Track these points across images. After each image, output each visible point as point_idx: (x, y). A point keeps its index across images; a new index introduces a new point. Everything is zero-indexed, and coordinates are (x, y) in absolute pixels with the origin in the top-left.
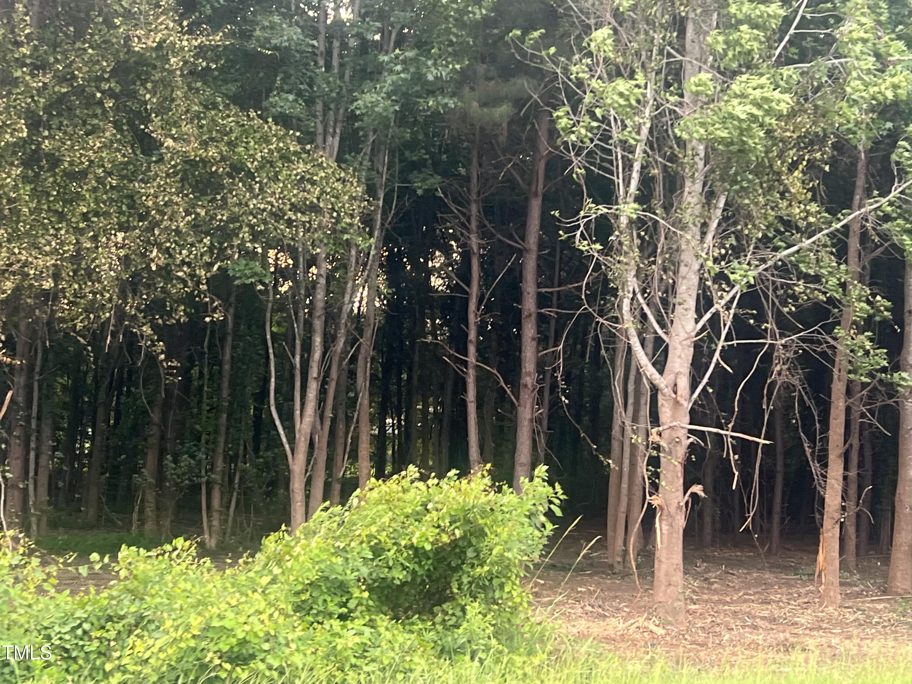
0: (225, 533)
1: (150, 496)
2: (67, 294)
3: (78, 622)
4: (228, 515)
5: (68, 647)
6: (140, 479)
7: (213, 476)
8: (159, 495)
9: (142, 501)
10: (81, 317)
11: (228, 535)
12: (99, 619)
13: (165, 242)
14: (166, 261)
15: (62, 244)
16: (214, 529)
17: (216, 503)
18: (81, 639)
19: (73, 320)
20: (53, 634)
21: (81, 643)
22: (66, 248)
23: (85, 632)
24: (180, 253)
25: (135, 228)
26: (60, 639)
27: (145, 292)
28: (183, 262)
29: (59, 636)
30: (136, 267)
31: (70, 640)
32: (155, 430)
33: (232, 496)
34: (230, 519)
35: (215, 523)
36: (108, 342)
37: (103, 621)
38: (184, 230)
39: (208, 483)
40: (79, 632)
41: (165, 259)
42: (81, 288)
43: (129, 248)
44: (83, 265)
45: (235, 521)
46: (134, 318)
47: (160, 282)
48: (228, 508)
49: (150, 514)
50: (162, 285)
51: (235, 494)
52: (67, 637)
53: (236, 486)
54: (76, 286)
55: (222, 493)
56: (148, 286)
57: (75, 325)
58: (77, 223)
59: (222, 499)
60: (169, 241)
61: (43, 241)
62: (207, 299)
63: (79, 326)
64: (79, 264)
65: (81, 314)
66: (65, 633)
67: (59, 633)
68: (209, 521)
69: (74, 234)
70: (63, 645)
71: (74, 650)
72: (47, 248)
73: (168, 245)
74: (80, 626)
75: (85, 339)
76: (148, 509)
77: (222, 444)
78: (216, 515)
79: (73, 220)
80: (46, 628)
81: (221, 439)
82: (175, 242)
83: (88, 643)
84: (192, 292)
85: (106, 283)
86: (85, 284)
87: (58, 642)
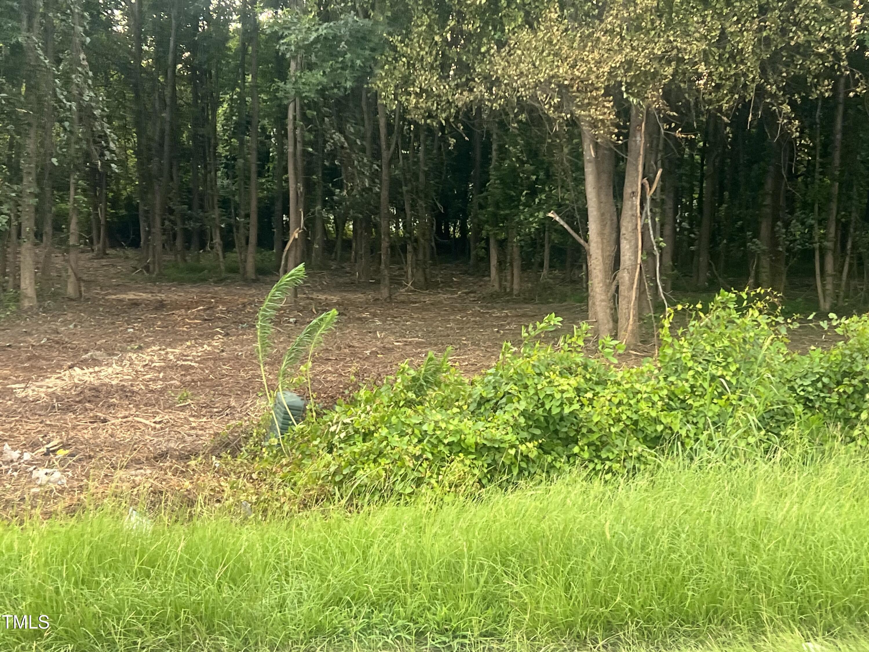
0: (837, 296)
1: (765, 262)
2: (714, 78)
3: (818, 376)
4: (841, 279)
5: (812, 398)
6: (753, 247)
7: (826, 243)
8: (772, 260)
9: (757, 266)
10: (727, 98)
11: (841, 298)
12: (835, 374)
13: (805, 20)
14: (805, 39)
15: (709, 31)
16: (828, 292)
17: (829, 267)
18: (822, 391)
19: (718, 101)
20: (796, 386)
21: (822, 395)
22: (713, 34)
23: (824, 385)
24: (820, 30)
25: (774, 9)
26: (803, 390)
27: (784, 70)
28: (823, 38)
29: (801, 388)
30: (776, 46)
31: (812, 392)
32: (768, 201)
33: (844, 261)
34: (843, 283)
35: (829, 287)
36: (750, 120)
37: (839, 377)
38: (822, 6)
39: (821, 249)
40: (820, 385)
41: (805, 35)
42: (725, 70)
43: (770, 29)
44: (728, 48)
45: (848, 284)
46: (774, 96)
47: (799, 60)
48: (841, 272)
49: (766, 279)
50: (800, 62)
51: (848, 259)
52: (810, 389)
53: (849, 252)
54: (722, 70)
55: (835, 259)
56: (787, 65)
57: (721, 107)
58: (721, 9)
59: (834, 264)
60: (808, 19)
61: (693, 29)
62: (848, 73)
63: (725, 106)
64: (724, 48)
65: (726, 95)
66: (807, 386)
67: (802, 385)
68: (823, 285)
69: (719, 19)
70: (806, 396)
71: (816, 401)
72: (697, 35)
73: (807, 22)
74: (819, 380)
75: (728, 118)
76: (764, 274)
77: (834, 212)
78: (829, 279)
79: (717, 6)
80: (790, 381)
81: (834, 206)
82: (814, 18)
83: (828, 395)
84: (833, 66)
85: (749, 64)
86: (730, 66)
87: (802, 393)
